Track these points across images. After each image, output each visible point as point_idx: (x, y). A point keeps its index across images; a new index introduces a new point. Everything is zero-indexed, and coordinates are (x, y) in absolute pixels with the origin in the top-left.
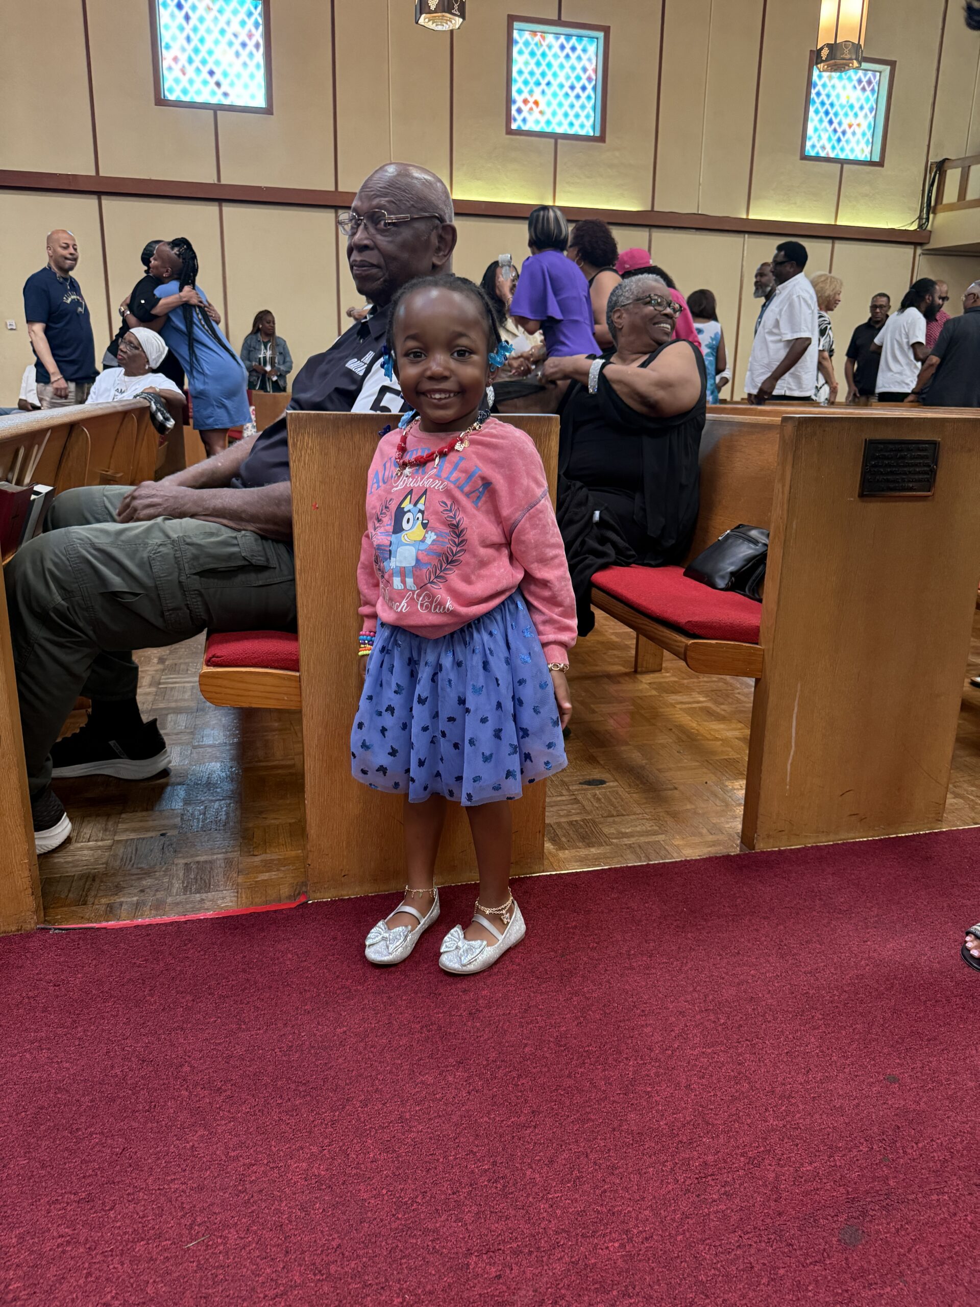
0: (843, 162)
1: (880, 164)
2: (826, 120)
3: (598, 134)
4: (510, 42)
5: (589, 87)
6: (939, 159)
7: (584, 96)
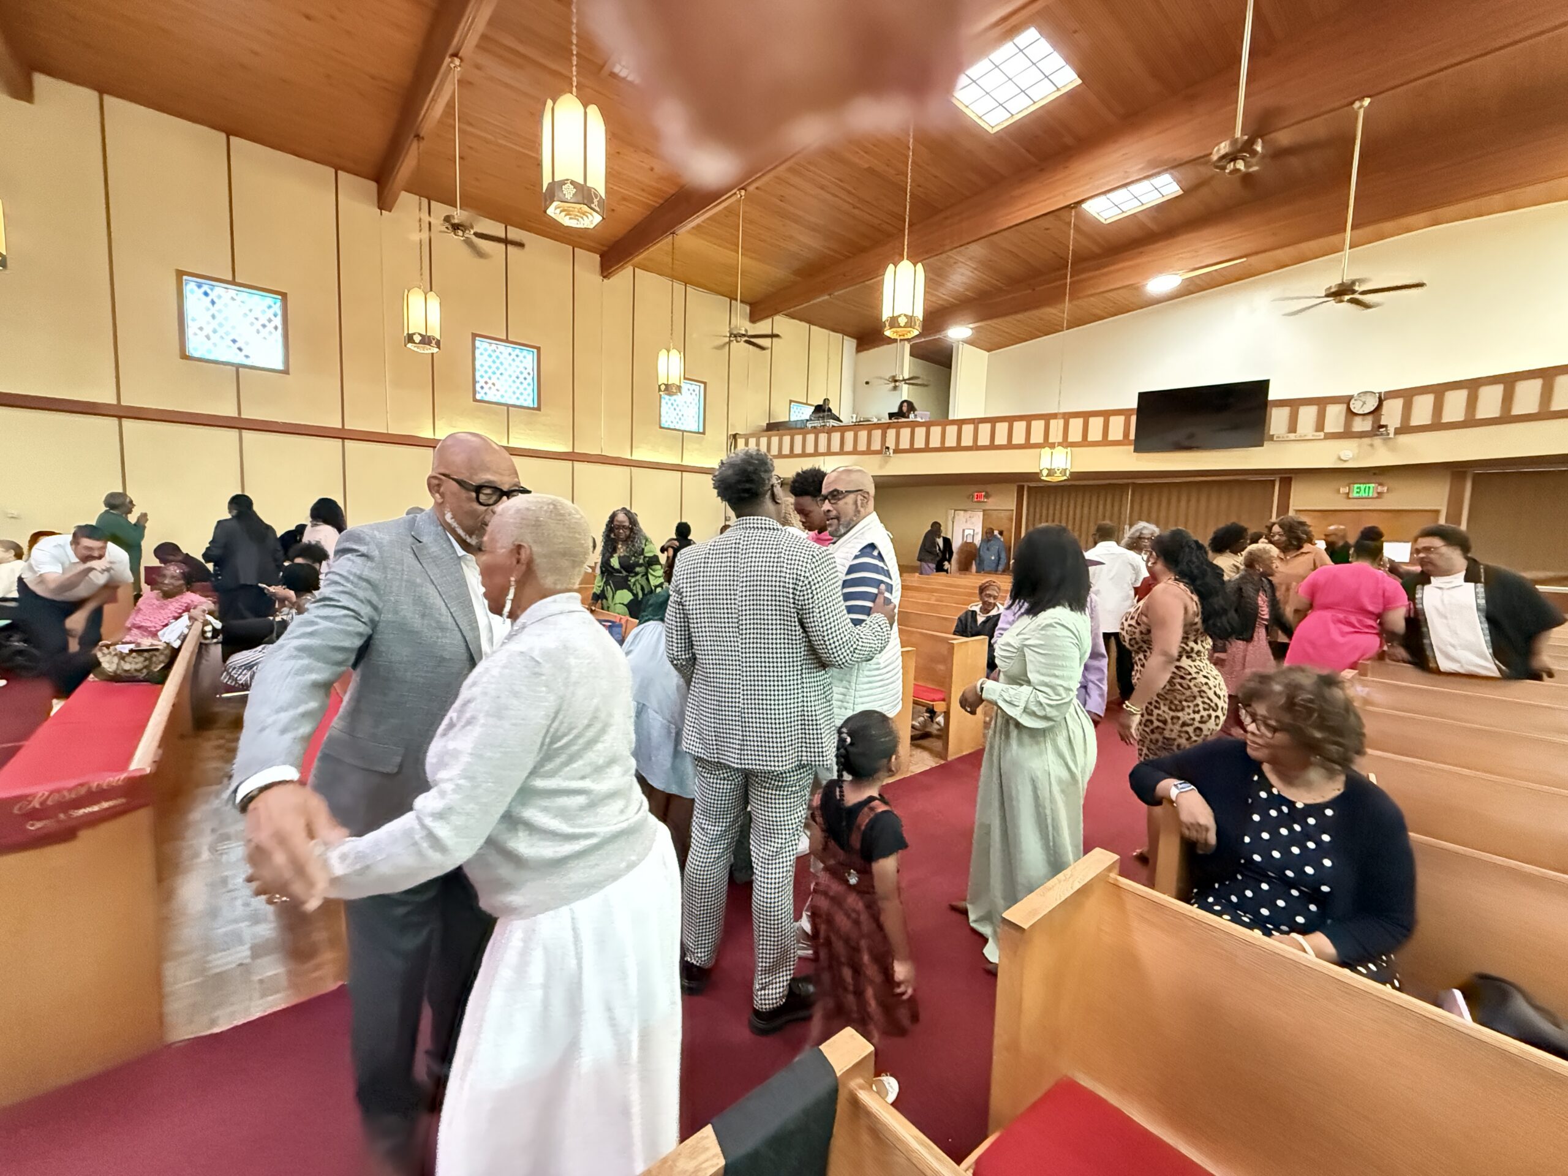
0: (683, 431)
1: (704, 433)
2: (672, 408)
3: (536, 406)
4: (474, 348)
5: (530, 378)
6: (734, 433)
7: (526, 383)
